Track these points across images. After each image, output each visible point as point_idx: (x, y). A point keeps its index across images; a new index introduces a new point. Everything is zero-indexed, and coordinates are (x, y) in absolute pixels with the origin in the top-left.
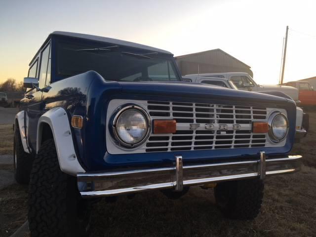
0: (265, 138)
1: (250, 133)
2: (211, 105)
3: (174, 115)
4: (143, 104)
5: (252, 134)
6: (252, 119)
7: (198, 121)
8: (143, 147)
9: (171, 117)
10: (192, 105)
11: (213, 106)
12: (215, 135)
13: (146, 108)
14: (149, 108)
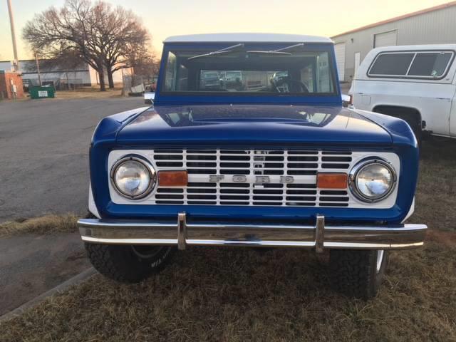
0: (347, 196)
1: (315, 187)
2: (246, 151)
3: (188, 164)
4: (149, 154)
5: (318, 190)
6: (320, 169)
7: (222, 172)
8: (152, 199)
9: (185, 167)
10: (215, 152)
11: (249, 152)
12: (251, 189)
13: (151, 158)
14: (156, 157)
